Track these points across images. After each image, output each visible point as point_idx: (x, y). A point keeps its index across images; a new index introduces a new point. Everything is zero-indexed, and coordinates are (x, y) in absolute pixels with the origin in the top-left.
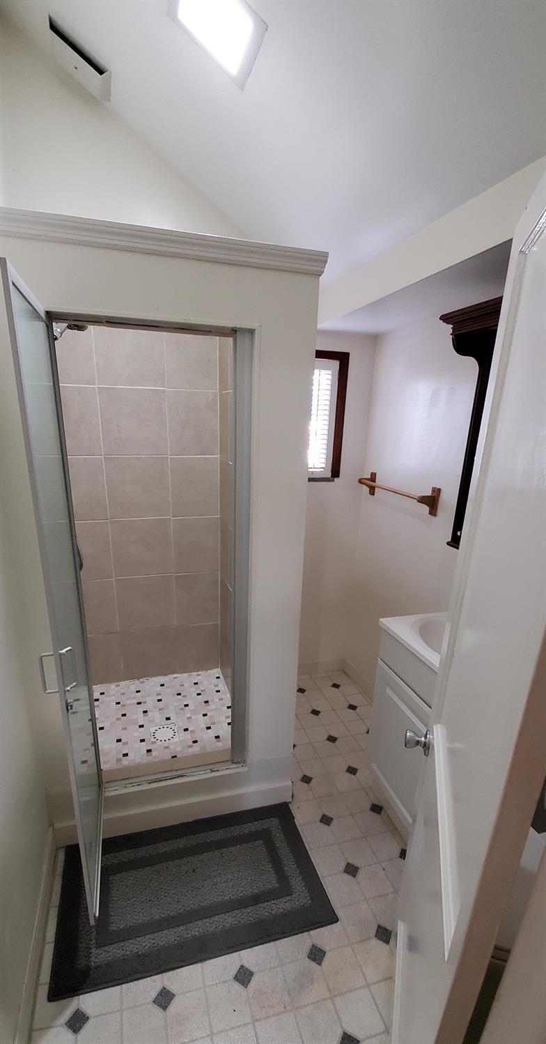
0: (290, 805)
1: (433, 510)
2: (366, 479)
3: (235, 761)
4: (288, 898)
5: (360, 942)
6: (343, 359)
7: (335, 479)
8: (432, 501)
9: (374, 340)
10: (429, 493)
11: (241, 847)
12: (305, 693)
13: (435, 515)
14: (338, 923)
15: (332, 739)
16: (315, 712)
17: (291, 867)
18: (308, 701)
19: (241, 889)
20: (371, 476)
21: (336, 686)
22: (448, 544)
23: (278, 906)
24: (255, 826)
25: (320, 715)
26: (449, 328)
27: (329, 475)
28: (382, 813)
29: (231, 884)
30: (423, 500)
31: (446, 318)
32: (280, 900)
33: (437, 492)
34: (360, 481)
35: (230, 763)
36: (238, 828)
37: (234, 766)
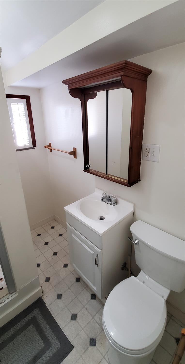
0: (42, 297)
1: (75, 156)
2: (47, 146)
3: (11, 293)
4: (49, 350)
5: (84, 352)
6: (27, 98)
7: (35, 147)
8: (74, 153)
9: (39, 91)
10: (72, 150)
11: (23, 334)
12: (41, 236)
13: (76, 158)
14: (74, 348)
15: (55, 254)
16: (46, 244)
17: (49, 333)
18: (43, 239)
19: (26, 358)
20: (49, 144)
21: (53, 228)
22: (83, 171)
23: (46, 357)
24: (28, 318)
25: (49, 244)
26: (66, 86)
27: (32, 146)
28: (81, 281)
29: (21, 358)
30: (71, 153)
31: (65, 82)
32: (46, 353)
33: (75, 149)
34: (45, 147)
35: (8, 295)
36: (19, 323)
37: (11, 295)
